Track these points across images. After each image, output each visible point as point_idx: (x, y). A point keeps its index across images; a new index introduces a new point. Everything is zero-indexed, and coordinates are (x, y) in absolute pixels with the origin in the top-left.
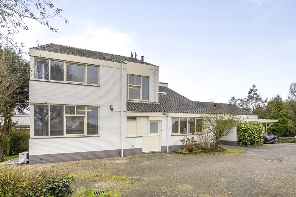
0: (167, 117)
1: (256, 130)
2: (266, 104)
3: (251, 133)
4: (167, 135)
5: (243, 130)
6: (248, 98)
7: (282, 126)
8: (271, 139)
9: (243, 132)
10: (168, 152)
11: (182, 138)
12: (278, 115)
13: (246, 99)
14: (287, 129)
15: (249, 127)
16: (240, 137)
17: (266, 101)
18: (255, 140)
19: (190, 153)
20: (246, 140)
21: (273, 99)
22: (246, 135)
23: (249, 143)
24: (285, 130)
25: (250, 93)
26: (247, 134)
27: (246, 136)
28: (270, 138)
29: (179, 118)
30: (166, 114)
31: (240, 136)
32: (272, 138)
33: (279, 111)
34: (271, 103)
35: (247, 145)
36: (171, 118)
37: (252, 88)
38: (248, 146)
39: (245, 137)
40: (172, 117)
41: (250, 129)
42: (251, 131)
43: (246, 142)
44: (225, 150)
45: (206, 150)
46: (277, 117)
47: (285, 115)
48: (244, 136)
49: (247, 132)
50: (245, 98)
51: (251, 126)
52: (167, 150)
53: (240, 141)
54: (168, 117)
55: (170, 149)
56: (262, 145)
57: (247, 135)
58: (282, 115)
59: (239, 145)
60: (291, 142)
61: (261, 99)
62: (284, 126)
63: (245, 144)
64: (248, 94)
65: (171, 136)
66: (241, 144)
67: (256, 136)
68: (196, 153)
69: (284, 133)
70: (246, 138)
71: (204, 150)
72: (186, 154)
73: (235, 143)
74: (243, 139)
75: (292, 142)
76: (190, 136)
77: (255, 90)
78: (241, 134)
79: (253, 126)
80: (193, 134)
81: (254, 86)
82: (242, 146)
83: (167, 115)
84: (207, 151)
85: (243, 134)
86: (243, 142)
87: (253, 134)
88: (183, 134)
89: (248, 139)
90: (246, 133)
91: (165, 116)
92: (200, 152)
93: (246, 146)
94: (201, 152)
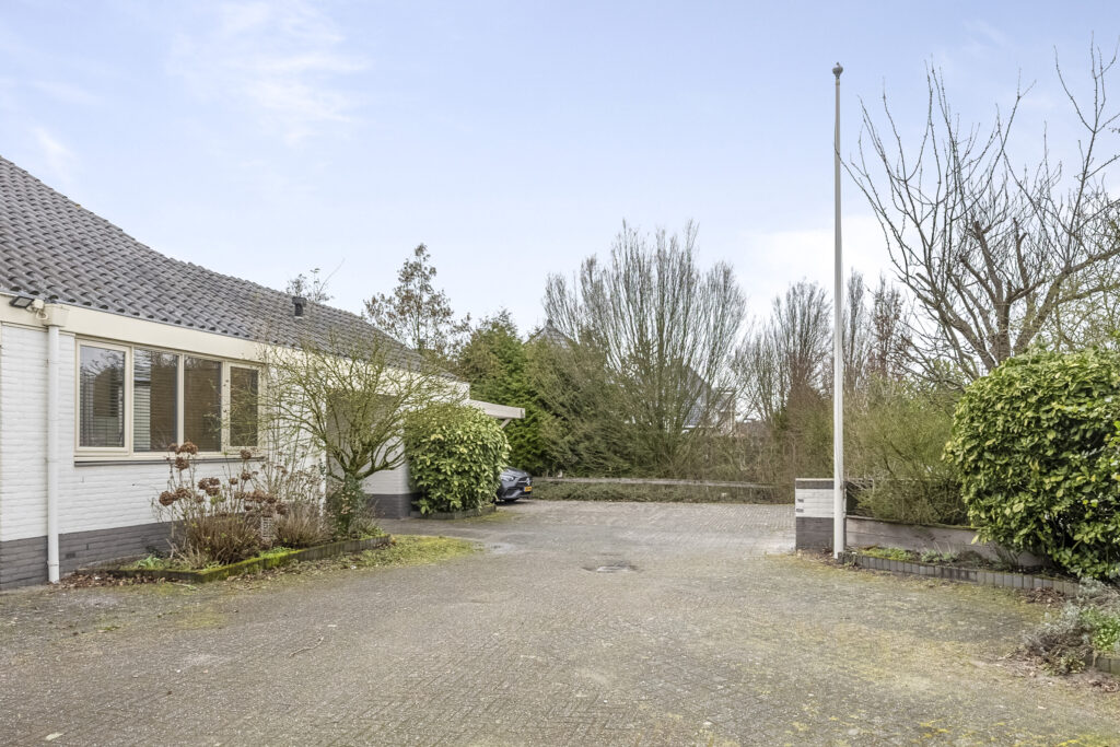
0: (46, 328)
1: (484, 447)
2: (466, 337)
3: (465, 461)
4: (46, 461)
5: (434, 442)
6: (397, 301)
7: (523, 437)
8: (513, 484)
9: (432, 455)
10: (55, 576)
11: (161, 478)
12: (507, 390)
13: (390, 301)
14: (536, 448)
15: (460, 432)
16: (420, 478)
17: (464, 328)
18: (480, 491)
19: (234, 572)
20: (448, 492)
21: (486, 323)
22: (449, 466)
23: (457, 503)
24: (529, 452)
25: (407, 277)
26: (449, 461)
27: (445, 473)
28: (510, 480)
29: (126, 349)
30: (34, 310)
31: (420, 470)
32: (516, 481)
33: (511, 373)
34: (479, 338)
35: (448, 510)
36: (72, 340)
37: (413, 259)
38: (452, 518)
39: (441, 477)
40: (79, 336)
41: (462, 442)
42: (466, 451)
43: (448, 497)
44: (385, 542)
45: (306, 546)
46: (504, 399)
47: (528, 393)
48: (438, 470)
49: (451, 454)
50: (387, 298)
51: (468, 429)
52: (46, 568)
53: (417, 494)
54: (54, 332)
55: (67, 556)
56: (494, 510)
57: (451, 466)
58: (521, 393)
59: (414, 513)
60: (564, 498)
61: (447, 313)
62: (528, 436)
63: (442, 510)
64: (399, 284)
65: (78, 464)
66: (423, 510)
67: (485, 471)
68: (267, 567)
69: (526, 462)
70: (445, 480)
71: (299, 546)
72: (211, 577)
73: (401, 504)
74: (434, 487)
75: (568, 497)
76: (219, 466)
77: (427, 272)
78: (423, 462)
79: (473, 429)
80: (246, 457)
81: (420, 250)
82: (426, 516)
83: (42, 312)
84: (314, 551)
85: (432, 464)
86: (435, 497)
87: (475, 462)
88: (173, 456)
89: (456, 483)
90: (444, 457)
91: (24, 316)
92: (284, 562)
93: (446, 519)
94: (290, 557)
